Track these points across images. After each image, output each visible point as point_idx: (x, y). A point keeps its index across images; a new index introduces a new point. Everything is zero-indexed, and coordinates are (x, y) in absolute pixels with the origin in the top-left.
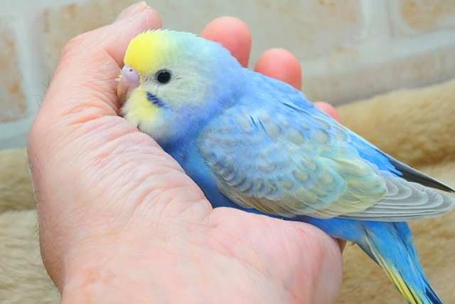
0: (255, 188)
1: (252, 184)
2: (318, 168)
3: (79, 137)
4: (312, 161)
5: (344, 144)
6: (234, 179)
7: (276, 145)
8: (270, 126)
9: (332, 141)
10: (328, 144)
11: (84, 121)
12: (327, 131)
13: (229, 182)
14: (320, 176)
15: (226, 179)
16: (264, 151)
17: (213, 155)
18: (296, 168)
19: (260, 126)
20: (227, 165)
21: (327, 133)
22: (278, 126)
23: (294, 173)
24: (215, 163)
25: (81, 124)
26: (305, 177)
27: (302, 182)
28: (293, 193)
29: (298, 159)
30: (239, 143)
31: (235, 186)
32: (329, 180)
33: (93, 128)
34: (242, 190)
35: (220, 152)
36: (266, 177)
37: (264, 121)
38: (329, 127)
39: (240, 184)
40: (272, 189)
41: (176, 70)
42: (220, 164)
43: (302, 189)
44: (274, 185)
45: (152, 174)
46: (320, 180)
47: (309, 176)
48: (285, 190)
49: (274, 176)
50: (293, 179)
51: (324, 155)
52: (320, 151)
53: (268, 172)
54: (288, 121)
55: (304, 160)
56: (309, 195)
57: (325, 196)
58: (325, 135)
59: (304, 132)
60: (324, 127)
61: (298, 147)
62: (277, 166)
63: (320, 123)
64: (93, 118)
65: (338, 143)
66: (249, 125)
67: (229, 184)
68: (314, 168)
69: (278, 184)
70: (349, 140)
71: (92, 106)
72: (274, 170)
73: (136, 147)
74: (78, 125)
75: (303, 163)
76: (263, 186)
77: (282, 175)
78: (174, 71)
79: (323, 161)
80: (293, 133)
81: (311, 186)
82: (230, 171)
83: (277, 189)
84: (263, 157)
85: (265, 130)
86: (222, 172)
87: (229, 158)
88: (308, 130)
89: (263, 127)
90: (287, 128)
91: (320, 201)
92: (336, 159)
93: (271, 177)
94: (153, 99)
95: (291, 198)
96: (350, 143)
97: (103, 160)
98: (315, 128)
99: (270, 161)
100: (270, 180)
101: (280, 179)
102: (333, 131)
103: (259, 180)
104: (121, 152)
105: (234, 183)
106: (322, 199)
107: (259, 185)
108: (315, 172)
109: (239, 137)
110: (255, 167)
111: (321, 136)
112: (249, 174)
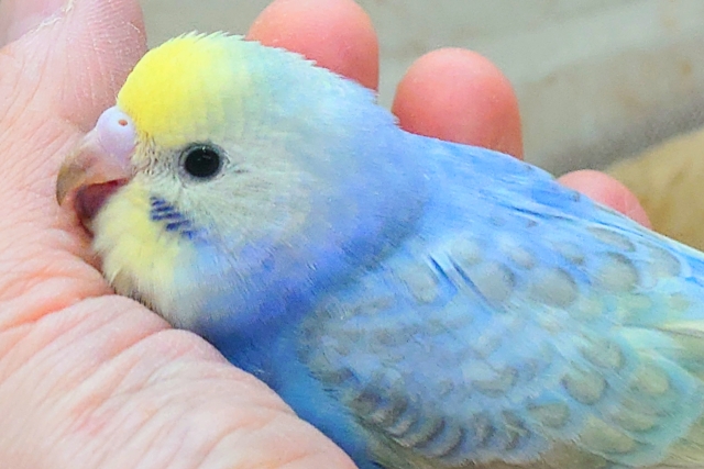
0: (471, 441)
1: (462, 431)
2: (624, 358)
3: (27, 359)
4: (608, 344)
5: (677, 284)
6: (414, 426)
7: (507, 320)
8: (483, 273)
9: (647, 280)
10: (639, 289)
11: (35, 317)
12: (629, 255)
13: (402, 436)
14: (633, 377)
15: (393, 430)
16: (480, 341)
17: (349, 374)
18: (567, 370)
19: (458, 280)
20: (389, 393)
21: (627, 262)
22: (505, 268)
23: (565, 383)
24: (358, 394)
25: (27, 326)
26: (595, 389)
27: (590, 403)
28: (572, 435)
29: (570, 345)
30: (410, 333)
31: (419, 445)
32: (657, 385)
33: (61, 331)
34: (439, 452)
35: (366, 365)
36: (495, 407)
37: (469, 264)
38: (632, 246)
39: (431, 438)
40: (516, 437)
41: (237, 148)
42: (372, 396)
43: (592, 421)
44: (521, 425)
45: (230, 430)
46: (635, 388)
47: (607, 384)
48: (551, 432)
49: (516, 399)
50: (566, 399)
51: (633, 321)
52: (621, 312)
53: (497, 393)
54: (527, 249)
55: (584, 343)
56: (612, 432)
57: (654, 429)
58: (626, 267)
59: (572, 269)
60: (620, 248)
61: (564, 314)
62: (521, 373)
63: (606, 239)
64: (57, 306)
65: (663, 284)
66: (430, 281)
67: (402, 442)
68: (614, 361)
69: (531, 420)
70: (687, 271)
71: (51, 275)
72: (513, 385)
73: (174, 367)
74: (20, 329)
75: (584, 353)
76: (491, 430)
77: (536, 394)
78: (231, 151)
79: (633, 338)
80: (546, 277)
81: (614, 409)
82: (401, 408)
83: (529, 434)
84: (479, 356)
85: (473, 286)
86: (379, 416)
87: (393, 375)
88: (580, 261)
89: (467, 279)
90: (528, 267)
91: (643, 445)
92: (668, 326)
93: (507, 405)
94: (167, 215)
95: (567, 448)
96: (692, 279)
97: (98, 412)
98: (598, 254)
99: (500, 364)
100: (505, 413)
101: (532, 406)
102: (642, 254)
103: (477, 418)
104: (139, 388)
105: (415, 438)
106: (648, 439)
107: (481, 432)
108: (617, 370)
109: (411, 316)
110: (462, 386)
111: (614, 272)
112: (450, 409)
